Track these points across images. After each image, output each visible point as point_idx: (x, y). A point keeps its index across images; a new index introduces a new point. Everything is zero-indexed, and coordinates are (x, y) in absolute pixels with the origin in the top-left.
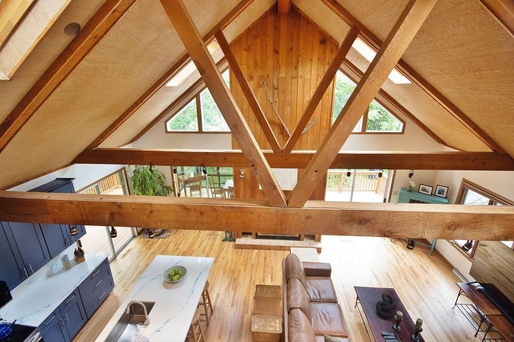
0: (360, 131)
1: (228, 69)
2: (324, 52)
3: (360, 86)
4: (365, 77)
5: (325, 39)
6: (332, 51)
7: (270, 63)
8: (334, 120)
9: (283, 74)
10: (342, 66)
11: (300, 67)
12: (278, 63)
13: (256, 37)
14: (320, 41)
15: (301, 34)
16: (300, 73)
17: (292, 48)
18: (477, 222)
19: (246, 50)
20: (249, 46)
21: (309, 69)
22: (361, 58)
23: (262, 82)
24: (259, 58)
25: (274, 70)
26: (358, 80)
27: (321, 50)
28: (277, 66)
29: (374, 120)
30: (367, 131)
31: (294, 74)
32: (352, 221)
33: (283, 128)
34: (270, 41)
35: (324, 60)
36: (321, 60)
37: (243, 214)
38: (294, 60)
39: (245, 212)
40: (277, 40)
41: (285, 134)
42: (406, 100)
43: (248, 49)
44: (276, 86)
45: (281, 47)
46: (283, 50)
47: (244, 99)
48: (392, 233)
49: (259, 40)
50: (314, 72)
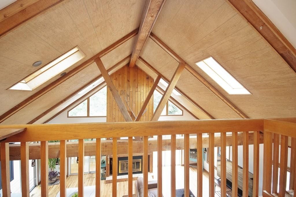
0: (166, 115)
1: (106, 86)
2: (148, 82)
3: (164, 96)
4: (165, 92)
5: (148, 78)
6: (151, 82)
7: (126, 85)
8: (154, 111)
9: (131, 90)
10: (157, 88)
11: (139, 88)
12: (129, 85)
13: (120, 75)
14: (146, 78)
15: (139, 75)
16: (139, 90)
17: (135, 80)
18: (205, 141)
19: (115, 79)
20: (117, 78)
21: (142, 88)
22: (163, 85)
23: (122, 93)
24: (121, 83)
25: (127, 88)
26: (163, 93)
27: (147, 82)
28: (129, 86)
29: (171, 111)
30: (168, 115)
31: (136, 90)
32: (166, 144)
33: (132, 113)
34: (126, 77)
35: (149, 85)
36: (147, 85)
37: (124, 145)
38: (136, 85)
39: (125, 144)
40: (129, 77)
41: (133, 116)
42: (181, 101)
43: (116, 79)
44: (128, 95)
45: (131, 79)
46: (131, 80)
47: (113, 100)
48: (180, 148)
49: (121, 76)
50: (145, 89)
